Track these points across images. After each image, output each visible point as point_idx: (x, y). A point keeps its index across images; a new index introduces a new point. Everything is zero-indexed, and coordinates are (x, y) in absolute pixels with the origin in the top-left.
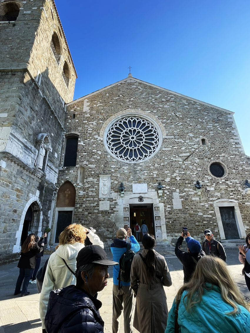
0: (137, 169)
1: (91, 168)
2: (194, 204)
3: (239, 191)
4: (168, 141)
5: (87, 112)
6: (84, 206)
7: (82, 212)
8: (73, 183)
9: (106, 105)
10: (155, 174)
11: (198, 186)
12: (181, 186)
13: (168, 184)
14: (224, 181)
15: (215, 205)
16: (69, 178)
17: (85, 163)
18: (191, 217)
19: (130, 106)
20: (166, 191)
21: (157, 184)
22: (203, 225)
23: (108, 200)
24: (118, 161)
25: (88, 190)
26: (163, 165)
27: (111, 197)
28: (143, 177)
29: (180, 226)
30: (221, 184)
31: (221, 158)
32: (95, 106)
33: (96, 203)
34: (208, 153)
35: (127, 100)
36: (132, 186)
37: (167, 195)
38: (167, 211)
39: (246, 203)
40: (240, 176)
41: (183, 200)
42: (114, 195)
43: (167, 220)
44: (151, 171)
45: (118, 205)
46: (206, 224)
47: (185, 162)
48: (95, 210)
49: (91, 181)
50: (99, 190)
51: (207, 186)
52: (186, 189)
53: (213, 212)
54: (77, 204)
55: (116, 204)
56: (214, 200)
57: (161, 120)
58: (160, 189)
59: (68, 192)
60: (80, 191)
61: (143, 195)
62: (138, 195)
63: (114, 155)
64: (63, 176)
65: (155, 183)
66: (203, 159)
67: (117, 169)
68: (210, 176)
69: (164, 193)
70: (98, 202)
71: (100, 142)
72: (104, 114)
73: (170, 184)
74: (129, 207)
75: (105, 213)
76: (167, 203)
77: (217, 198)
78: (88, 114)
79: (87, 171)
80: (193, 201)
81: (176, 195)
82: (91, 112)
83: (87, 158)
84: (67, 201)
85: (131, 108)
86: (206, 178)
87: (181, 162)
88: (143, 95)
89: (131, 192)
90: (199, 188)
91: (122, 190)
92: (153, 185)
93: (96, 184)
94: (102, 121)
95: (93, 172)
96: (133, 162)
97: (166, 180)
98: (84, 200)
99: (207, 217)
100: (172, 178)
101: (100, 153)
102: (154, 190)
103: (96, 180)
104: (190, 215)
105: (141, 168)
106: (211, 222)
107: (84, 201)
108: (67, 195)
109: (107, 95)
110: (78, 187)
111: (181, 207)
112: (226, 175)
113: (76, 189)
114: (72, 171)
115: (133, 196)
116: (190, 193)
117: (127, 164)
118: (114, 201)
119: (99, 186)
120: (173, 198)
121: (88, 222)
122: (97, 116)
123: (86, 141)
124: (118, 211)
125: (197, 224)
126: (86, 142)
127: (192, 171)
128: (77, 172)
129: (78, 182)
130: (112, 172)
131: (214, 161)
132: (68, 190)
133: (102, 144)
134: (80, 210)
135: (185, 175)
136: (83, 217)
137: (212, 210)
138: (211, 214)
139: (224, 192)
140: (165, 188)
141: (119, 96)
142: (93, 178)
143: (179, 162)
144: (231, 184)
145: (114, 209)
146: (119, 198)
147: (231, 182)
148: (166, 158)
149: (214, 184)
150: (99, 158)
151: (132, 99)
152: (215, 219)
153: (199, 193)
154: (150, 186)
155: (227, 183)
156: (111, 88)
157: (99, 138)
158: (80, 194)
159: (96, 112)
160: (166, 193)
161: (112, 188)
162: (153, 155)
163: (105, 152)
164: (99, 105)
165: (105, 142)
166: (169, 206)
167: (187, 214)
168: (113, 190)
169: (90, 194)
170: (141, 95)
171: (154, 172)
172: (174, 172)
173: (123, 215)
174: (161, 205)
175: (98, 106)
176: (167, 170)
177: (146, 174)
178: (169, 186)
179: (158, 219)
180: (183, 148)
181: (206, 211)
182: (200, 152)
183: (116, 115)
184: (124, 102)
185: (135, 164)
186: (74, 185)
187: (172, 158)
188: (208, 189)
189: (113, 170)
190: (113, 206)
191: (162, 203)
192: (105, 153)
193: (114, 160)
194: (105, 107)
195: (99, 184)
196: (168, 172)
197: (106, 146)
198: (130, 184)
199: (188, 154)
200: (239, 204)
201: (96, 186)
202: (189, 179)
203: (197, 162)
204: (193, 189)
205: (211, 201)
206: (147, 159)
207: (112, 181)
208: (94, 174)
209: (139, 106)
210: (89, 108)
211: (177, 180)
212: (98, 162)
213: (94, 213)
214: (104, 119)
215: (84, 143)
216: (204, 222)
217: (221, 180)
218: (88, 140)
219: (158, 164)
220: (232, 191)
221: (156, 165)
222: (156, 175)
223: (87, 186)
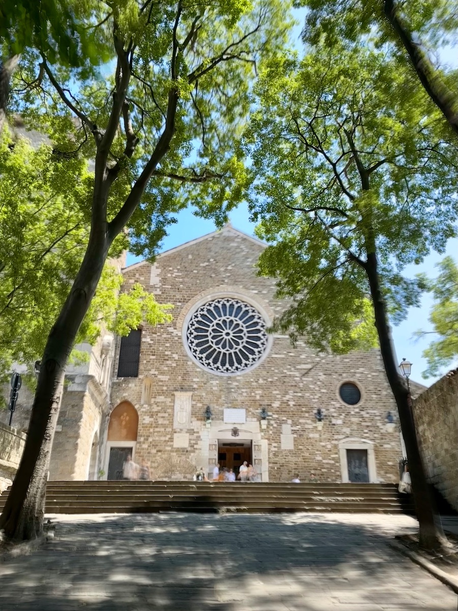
0: (231, 386)
1: (162, 381)
2: (311, 443)
3: (378, 427)
4: (280, 342)
5: (156, 286)
6: (150, 439)
7: (147, 449)
8: (133, 403)
9: (187, 275)
10: (259, 394)
11: (319, 416)
12: (295, 414)
13: (276, 411)
14: (357, 410)
15: (340, 447)
16: (129, 395)
17: (153, 372)
18: (305, 462)
19: (226, 281)
20: (272, 422)
21: (260, 411)
22: (322, 475)
23: (187, 432)
24: (203, 371)
25: (157, 415)
26: (271, 382)
27: (192, 428)
28: (240, 398)
29: (289, 474)
30: (353, 415)
31: (358, 375)
32: (169, 275)
33: (169, 436)
34: (339, 367)
35: (222, 269)
36: (222, 412)
37: (274, 427)
38: (272, 451)
39: (386, 446)
40: (382, 404)
41: (295, 436)
42: (196, 424)
43: (271, 465)
44: (252, 389)
45: (201, 440)
46: (326, 472)
47: (304, 379)
48: (168, 446)
49: (162, 402)
50: (173, 415)
51: (333, 416)
52: (301, 421)
53: (337, 456)
54: (141, 436)
55: (199, 438)
56: (340, 439)
57: (273, 308)
58: (264, 418)
59: (125, 418)
60: (145, 417)
61: (238, 427)
62: (232, 427)
63: (197, 362)
64: (118, 391)
65: (257, 409)
66: (330, 375)
67: (203, 385)
68: (339, 403)
69: (269, 424)
70: (172, 435)
71: (176, 338)
72: (184, 292)
73: (280, 411)
74: (217, 443)
75: (183, 451)
76: (273, 440)
77: (344, 436)
78: (158, 290)
79: (155, 386)
80: (310, 438)
81: (287, 428)
82: (164, 286)
83: (156, 364)
84: (124, 432)
85: (227, 284)
86: (332, 405)
87: (298, 379)
88: (248, 262)
89: (221, 421)
90: (320, 420)
91: (208, 418)
92: (253, 411)
93: (170, 406)
94: (180, 304)
95: (165, 388)
96: (226, 374)
97: (274, 405)
98: (151, 430)
99: (327, 464)
100: (283, 402)
101: (176, 356)
102: (255, 419)
103: (169, 400)
104: (304, 459)
105: (237, 384)
106: (333, 471)
107: (151, 433)
108: (124, 423)
109: (190, 257)
110: (142, 410)
111: (291, 447)
112: (361, 403)
113: (139, 413)
114: (133, 385)
115: (224, 427)
116: (307, 426)
117: (217, 377)
118: (195, 435)
119: (174, 409)
120: (281, 433)
121: (156, 465)
122: (172, 293)
123: (154, 335)
124: (201, 449)
125: (313, 472)
126: (155, 337)
127: (313, 393)
128: (140, 386)
129: (142, 402)
130: (194, 389)
131: (347, 380)
132: (125, 414)
133: (180, 343)
134: (145, 446)
135: (301, 399)
136: (149, 456)
137: (336, 454)
138: (333, 459)
139: (355, 427)
140: (270, 418)
141: (209, 261)
142: (166, 397)
143: (296, 379)
144: (368, 416)
145: (195, 446)
146: (202, 429)
147: (368, 413)
148: (276, 371)
149: (343, 414)
150: (174, 365)
151: (229, 268)
152: (338, 466)
153: (320, 428)
154: (250, 413)
155: (362, 415)
156: (196, 244)
157: (175, 332)
158: (144, 422)
159: (170, 287)
160: (272, 425)
161: (194, 414)
162: (257, 364)
163: (183, 356)
164: (177, 274)
165: (184, 339)
166: (276, 445)
167: (299, 457)
168: (195, 417)
169: (160, 423)
170: (244, 261)
171: (257, 392)
172: (286, 393)
173: (208, 455)
174: (264, 444)
175: (174, 276)
176: (276, 390)
177: (245, 394)
178: (277, 414)
179: (258, 464)
180: (303, 357)
181: (328, 454)
182: (328, 364)
183: (203, 295)
184: (216, 271)
185: (229, 378)
186: (136, 407)
187: (285, 371)
188: (334, 421)
189: (195, 386)
190: (194, 442)
191: (267, 439)
192: (185, 358)
193: (198, 370)
194: (186, 279)
195: (174, 406)
196: (277, 392)
197: (186, 344)
198: (220, 409)
199: (309, 366)
200: (376, 446)
201: (169, 411)
202: (307, 405)
203: (321, 380)
204: (312, 421)
205: (336, 440)
206: (248, 370)
207: (194, 403)
208: (167, 391)
209: (239, 280)
210: (160, 279)
211: (289, 405)
212: (173, 371)
213: (166, 451)
214: (184, 301)
215: (151, 340)
216: (324, 470)
217: (354, 409)
218: (158, 334)
219: (264, 380)
220: (368, 426)
221: (261, 381)
222: (261, 396)
223: (155, 409)
